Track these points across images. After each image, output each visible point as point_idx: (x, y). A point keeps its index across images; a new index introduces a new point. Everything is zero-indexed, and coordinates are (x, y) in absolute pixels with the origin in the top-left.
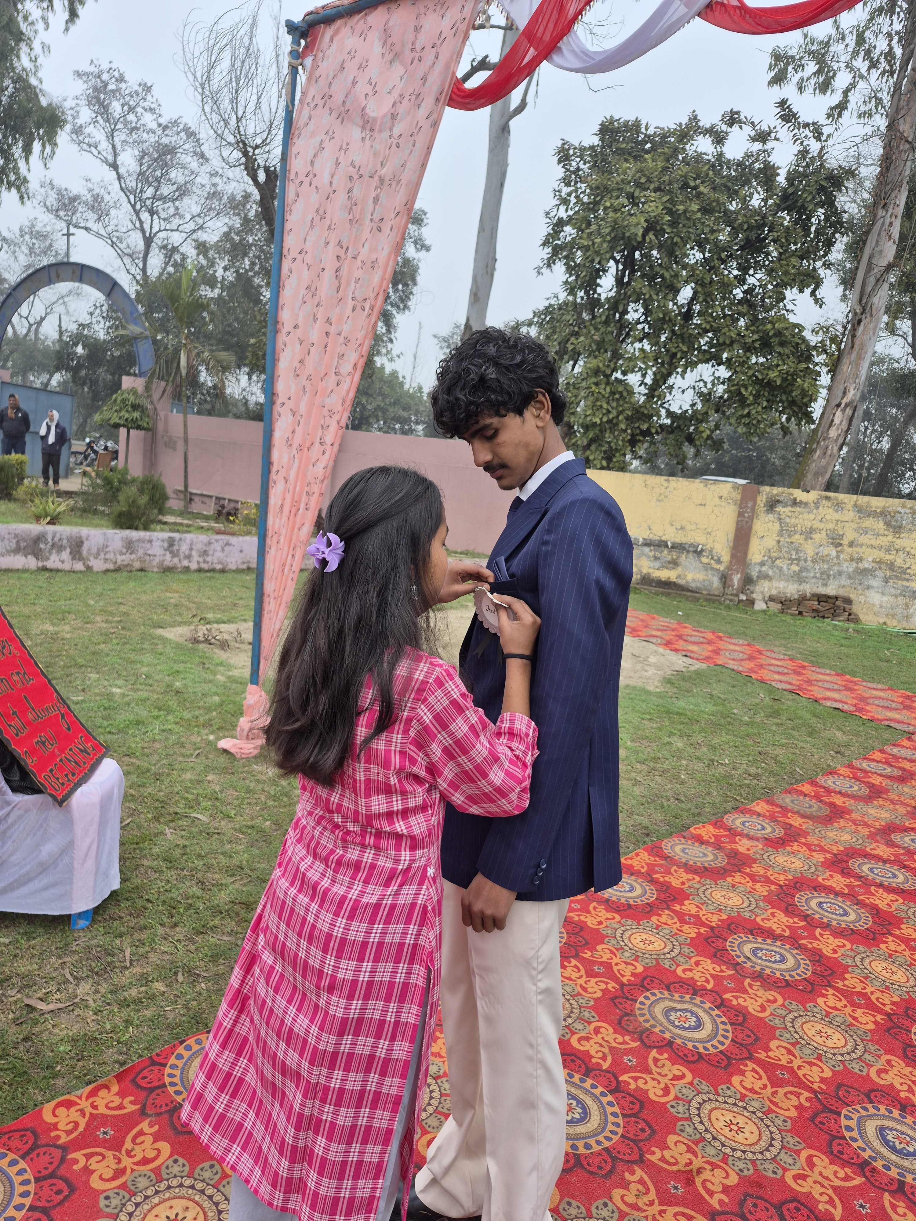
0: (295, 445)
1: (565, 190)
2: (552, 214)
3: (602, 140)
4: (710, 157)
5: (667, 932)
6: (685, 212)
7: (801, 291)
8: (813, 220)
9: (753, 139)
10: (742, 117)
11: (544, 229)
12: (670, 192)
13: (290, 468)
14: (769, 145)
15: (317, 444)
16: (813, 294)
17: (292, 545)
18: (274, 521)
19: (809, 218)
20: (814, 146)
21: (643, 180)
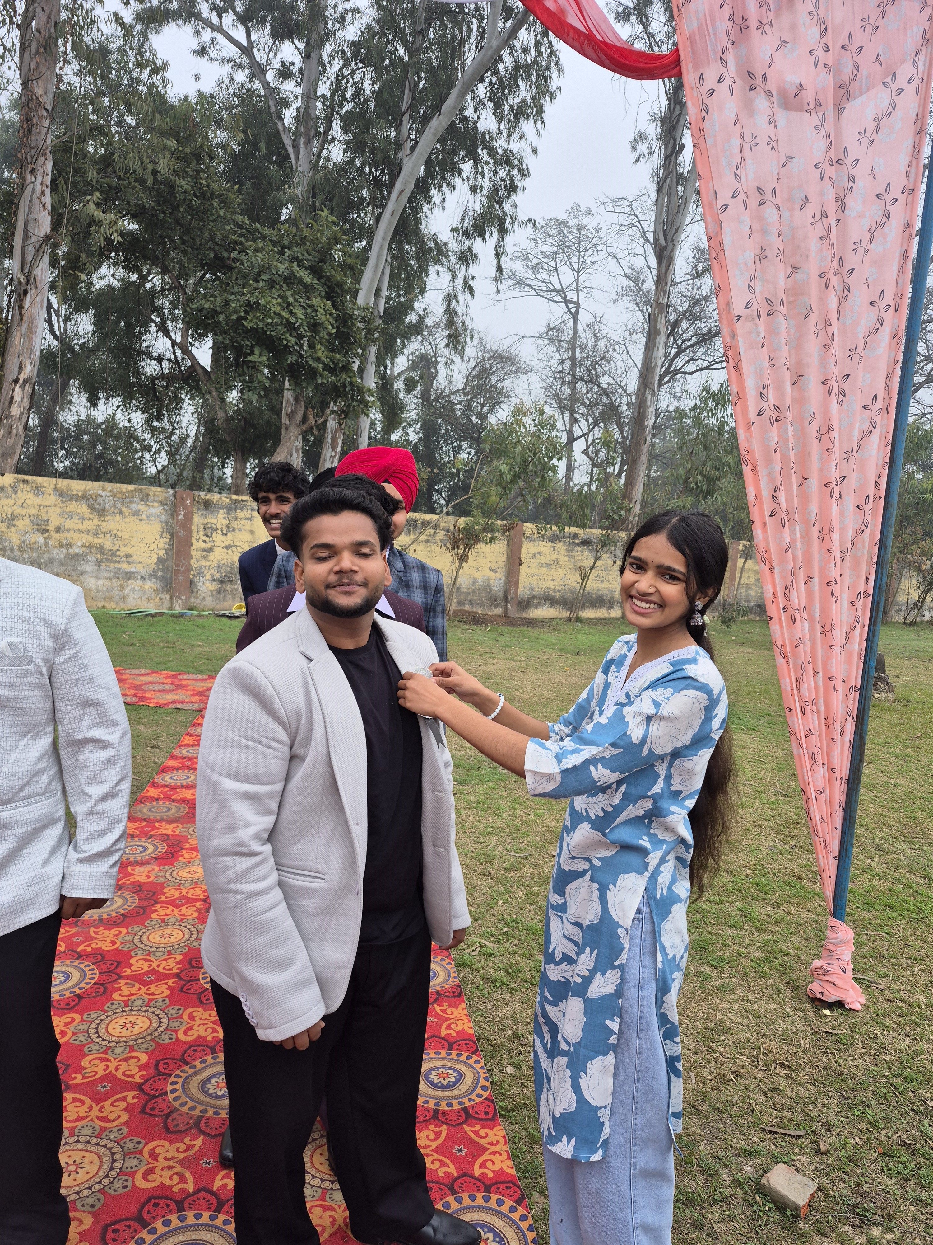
5: (139, 1003)
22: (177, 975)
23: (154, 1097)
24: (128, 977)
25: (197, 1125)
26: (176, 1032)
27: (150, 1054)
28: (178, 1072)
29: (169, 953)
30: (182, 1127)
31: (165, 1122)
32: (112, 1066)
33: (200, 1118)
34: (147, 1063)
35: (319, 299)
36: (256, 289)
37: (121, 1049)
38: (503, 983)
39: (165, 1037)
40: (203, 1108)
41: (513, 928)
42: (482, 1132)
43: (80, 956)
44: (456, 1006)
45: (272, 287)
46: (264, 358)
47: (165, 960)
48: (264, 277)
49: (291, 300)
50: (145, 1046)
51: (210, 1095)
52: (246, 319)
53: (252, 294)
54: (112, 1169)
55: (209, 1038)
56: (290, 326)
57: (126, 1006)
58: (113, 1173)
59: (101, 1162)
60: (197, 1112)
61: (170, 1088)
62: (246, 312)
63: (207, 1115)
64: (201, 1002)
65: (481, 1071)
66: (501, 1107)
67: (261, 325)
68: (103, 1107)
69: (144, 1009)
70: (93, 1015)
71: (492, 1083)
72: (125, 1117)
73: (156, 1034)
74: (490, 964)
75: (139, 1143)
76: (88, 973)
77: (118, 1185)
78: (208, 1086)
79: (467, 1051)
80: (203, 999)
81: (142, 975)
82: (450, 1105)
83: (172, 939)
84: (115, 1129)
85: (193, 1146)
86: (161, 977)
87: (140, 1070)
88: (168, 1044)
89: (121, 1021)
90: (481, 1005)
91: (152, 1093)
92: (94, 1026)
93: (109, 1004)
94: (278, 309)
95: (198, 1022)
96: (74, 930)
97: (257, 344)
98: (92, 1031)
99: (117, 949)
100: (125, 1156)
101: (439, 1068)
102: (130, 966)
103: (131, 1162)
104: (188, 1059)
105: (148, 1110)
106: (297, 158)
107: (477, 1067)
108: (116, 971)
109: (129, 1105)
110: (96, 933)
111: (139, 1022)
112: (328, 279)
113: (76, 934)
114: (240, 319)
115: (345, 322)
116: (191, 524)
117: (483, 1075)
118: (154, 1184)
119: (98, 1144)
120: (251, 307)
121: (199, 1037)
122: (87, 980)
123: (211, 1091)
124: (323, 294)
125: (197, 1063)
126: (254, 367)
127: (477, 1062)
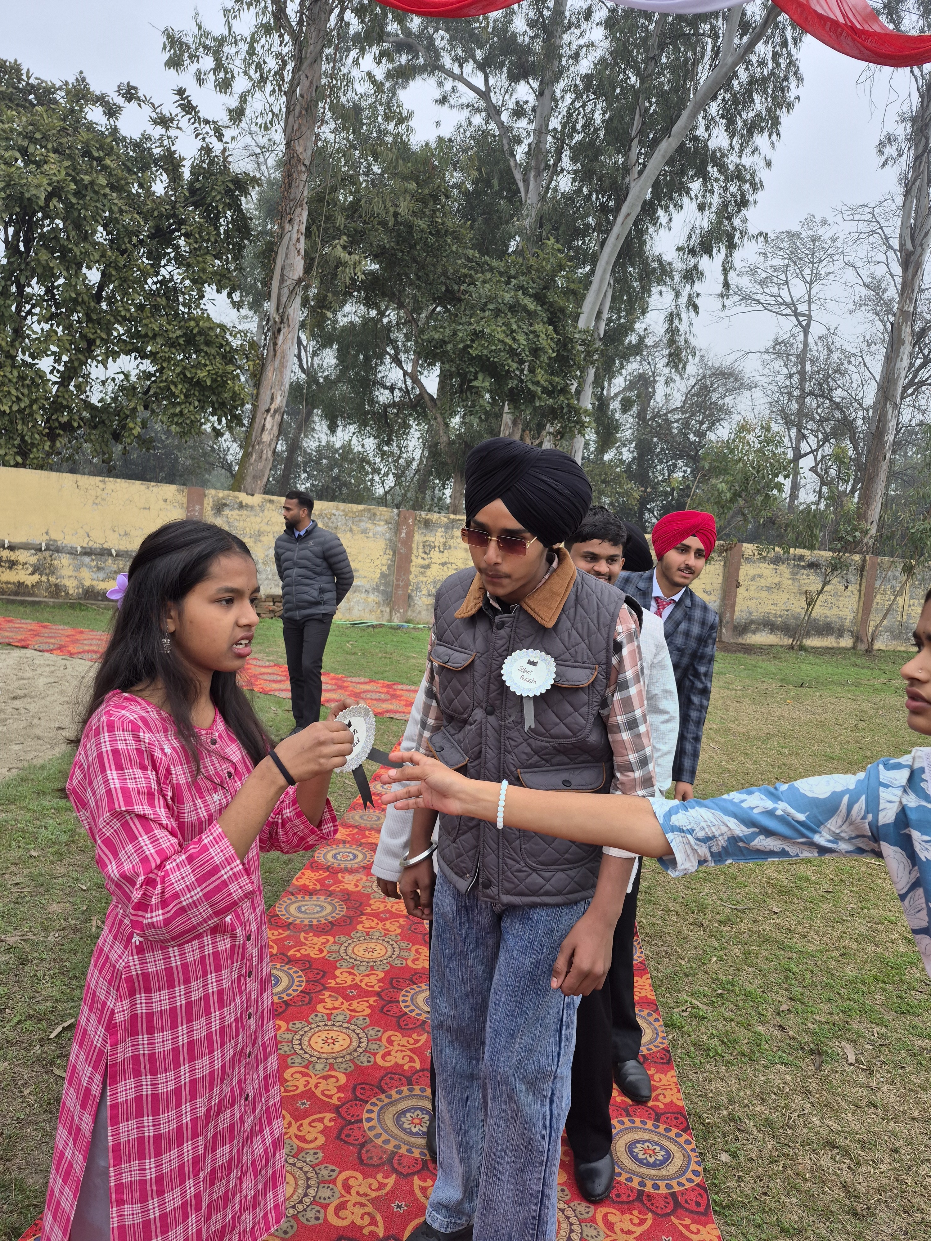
6: (92, 183)
7: (219, 291)
9: (155, 122)
10: (140, 94)
12: (70, 157)
16: (229, 295)
21: (38, 136)
22: (378, 994)
23: (350, 1123)
24: (332, 989)
25: (390, 1160)
26: (375, 1055)
27: (348, 1075)
28: (374, 1100)
29: (372, 969)
30: (375, 1160)
31: (359, 1153)
32: (313, 1081)
33: (394, 1153)
34: (346, 1085)
35: (541, 325)
36: (482, 318)
37: (321, 1066)
38: (717, 1053)
39: (364, 1059)
40: (397, 1143)
41: (729, 991)
42: (693, 1227)
43: (291, 961)
44: (665, 1073)
45: (497, 316)
46: (487, 384)
47: (368, 975)
48: (491, 306)
49: (514, 327)
50: (344, 1066)
51: (405, 1130)
52: (471, 347)
53: (478, 323)
54: (306, 1195)
55: (406, 1067)
56: (513, 353)
57: (329, 1020)
58: (307, 1200)
59: (296, 1184)
60: (390, 1147)
61: (365, 1116)
62: (472, 341)
63: (401, 1151)
64: (400, 1026)
65: (692, 1154)
66: (714, 1201)
67: (485, 352)
68: (301, 1125)
69: (345, 1025)
70: (298, 1024)
71: (705, 1169)
72: (321, 1140)
73: (356, 1054)
74: (703, 1029)
75: (333, 1171)
76: (296, 980)
77: (310, 1214)
78: (403, 1119)
79: (676, 1127)
80: (402, 1024)
81: (345, 988)
82: (656, 1187)
83: (376, 955)
84: (312, 1152)
85: (385, 1185)
86: (364, 994)
87: (338, 1092)
88: (367, 1068)
89: (323, 1035)
90: (692, 1076)
91: (349, 1117)
92: (297, 1036)
93: (313, 1016)
94: (501, 336)
95: (396, 1047)
96: (287, 933)
97: (481, 370)
98: (296, 1042)
99: (324, 958)
100: (319, 1183)
101: (644, 1141)
102: (335, 977)
103: (325, 1193)
104: (385, 1087)
105: (343, 1136)
106: (527, 192)
107: (688, 1148)
108: (322, 981)
109: (325, 1127)
110: (306, 938)
111: (340, 1038)
112: (551, 305)
113: (288, 938)
114: (466, 347)
115: (565, 345)
116: (412, 541)
117: (694, 1159)
118: (345, 1223)
119: (294, 1165)
120: (477, 335)
121: (396, 1064)
122: (294, 987)
123: (406, 1126)
124: (545, 319)
125: (393, 1092)
126: (477, 393)
127: (687, 1142)
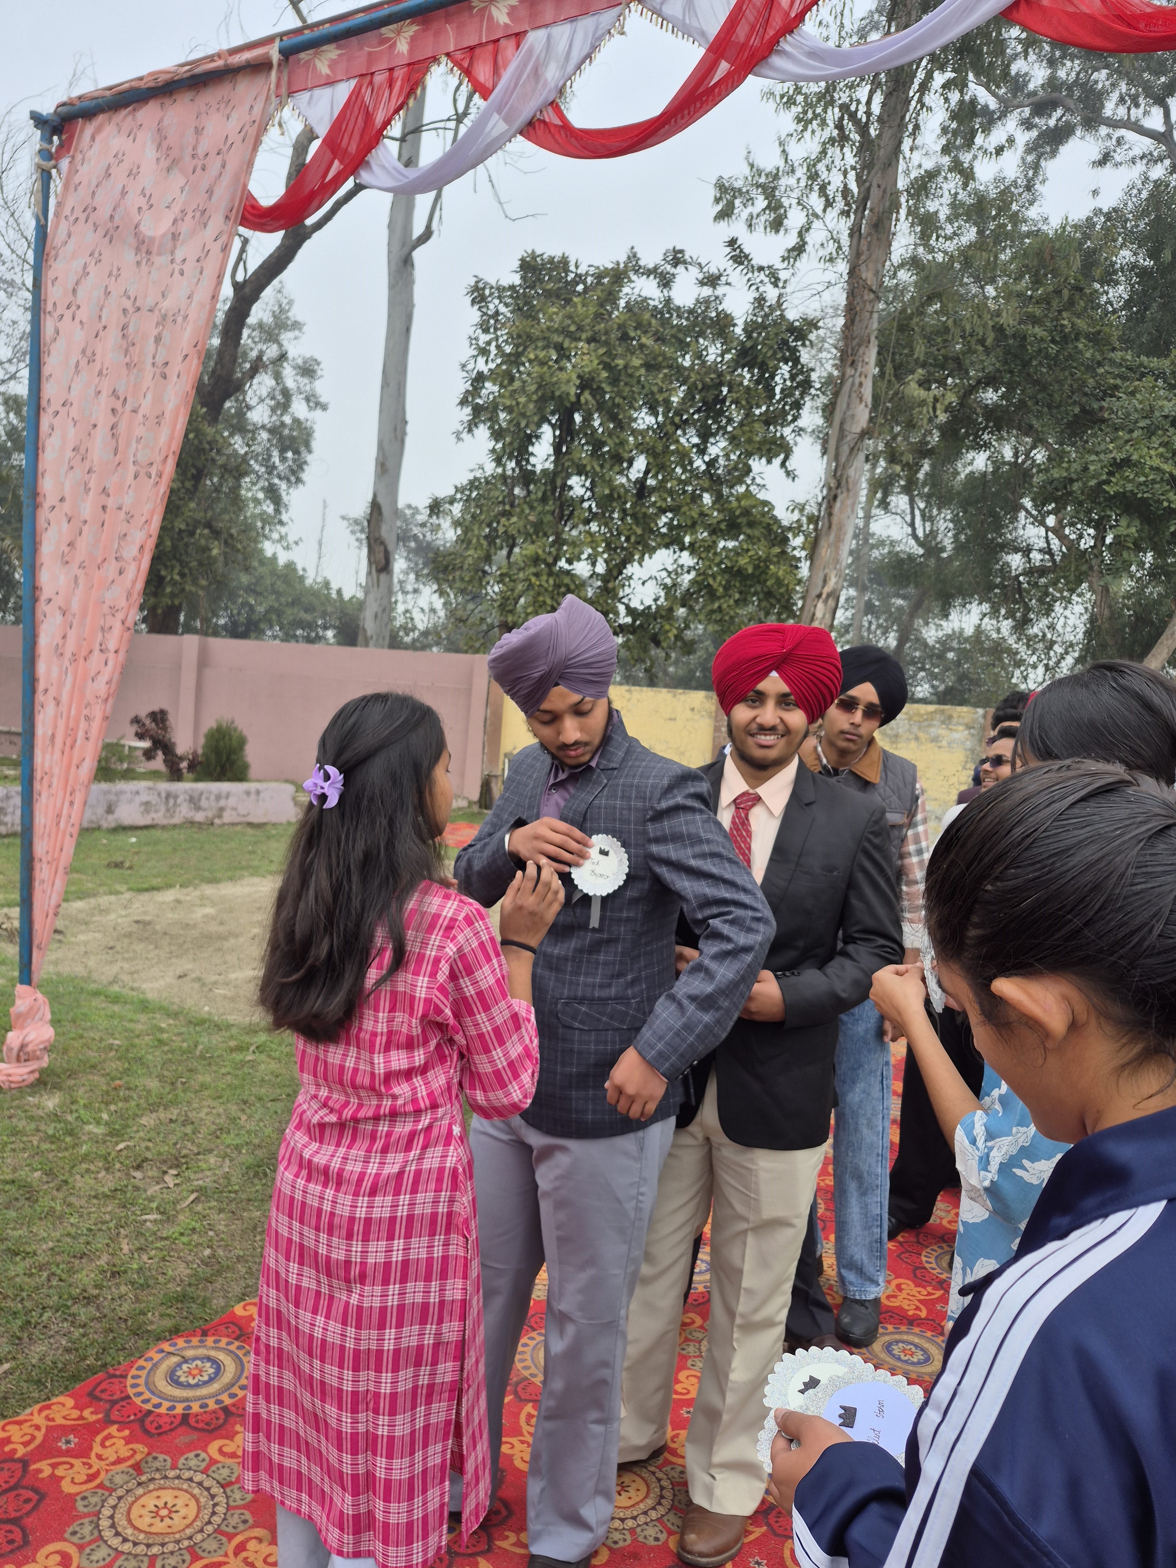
0: (68, 655)
1: (484, 338)
2: (470, 367)
3: (523, 278)
4: (656, 303)
6: (626, 367)
7: (769, 462)
8: (777, 378)
9: (702, 283)
10: (687, 257)
11: (462, 386)
12: (607, 343)
13: (61, 685)
14: (720, 291)
15: (96, 652)
16: (783, 464)
17: (69, 789)
18: (42, 758)
19: (772, 377)
20: (772, 294)
21: (573, 328)
36: (1127, 441)
45: (1152, 435)
48: (1143, 424)
52: (1109, 482)
53: (1120, 448)
62: (1110, 474)
67: (1130, 487)
94: (1157, 462)
97: (1125, 512)
114: (1100, 484)
120: (1118, 466)
